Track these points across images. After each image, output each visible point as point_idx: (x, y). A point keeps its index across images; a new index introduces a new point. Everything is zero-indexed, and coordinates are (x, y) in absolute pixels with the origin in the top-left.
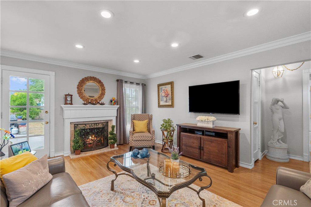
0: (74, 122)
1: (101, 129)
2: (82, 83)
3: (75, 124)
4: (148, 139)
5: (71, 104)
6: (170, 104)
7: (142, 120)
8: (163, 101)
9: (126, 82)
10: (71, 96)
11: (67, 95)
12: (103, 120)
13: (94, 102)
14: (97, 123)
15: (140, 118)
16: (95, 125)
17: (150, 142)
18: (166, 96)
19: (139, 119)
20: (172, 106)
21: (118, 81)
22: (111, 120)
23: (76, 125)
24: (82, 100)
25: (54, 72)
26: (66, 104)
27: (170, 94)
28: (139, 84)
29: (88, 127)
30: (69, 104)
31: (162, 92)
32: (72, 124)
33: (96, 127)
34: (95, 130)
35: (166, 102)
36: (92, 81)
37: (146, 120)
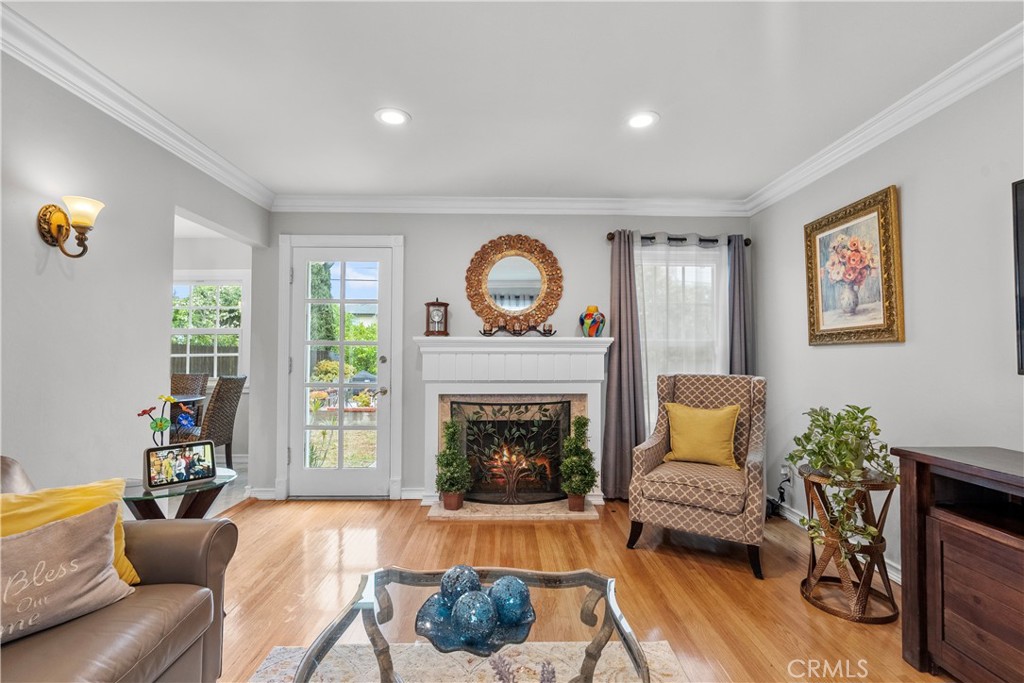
0: (454, 395)
1: (535, 429)
2: (482, 260)
3: (452, 403)
4: (716, 501)
5: (445, 333)
6: (878, 319)
7: (712, 403)
8: (835, 308)
9: (648, 239)
10: (446, 305)
11: (433, 304)
12: (552, 395)
13: (517, 328)
14: (520, 405)
15: (702, 393)
16: (511, 410)
17: (731, 521)
18: (852, 277)
19: (697, 397)
20: (890, 331)
21: (611, 237)
22: (583, 397)
23: (456, 405)
24: (480, 319)
25: (402, 237)
26: (429, 333)
27: (877, 261)
28: (717, 241)
29: (488, 414)
30: (440, 333)
31: (829, 263)
32: (446, 399)
33: (514, 417)
34: (514, 430)
35: (854, 312)
36: (513, 252)
37: (732, 404)
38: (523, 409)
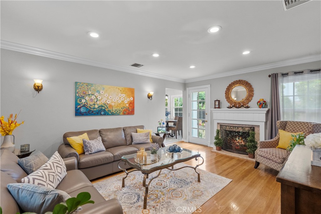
0: (221, 123)
1: (241, 134)
2: (229, 89)
3: (220, 125)
5: (219, 108)
9: (285, 75)
10: (219, 101)
11: (216, 101)
12: (249, 125)
13: (238, 106)
16: (233, 128)
17: (279, 165)
21: (270, 76)
22: (258, 126)
23: (221, 126)
25: (210, 85)
26: (215, 108)
29: (228, 129)
30: (218, 108)
33: (234, 130)
34: (234, 133)
36: (238, 85)
38: (237, 128)
